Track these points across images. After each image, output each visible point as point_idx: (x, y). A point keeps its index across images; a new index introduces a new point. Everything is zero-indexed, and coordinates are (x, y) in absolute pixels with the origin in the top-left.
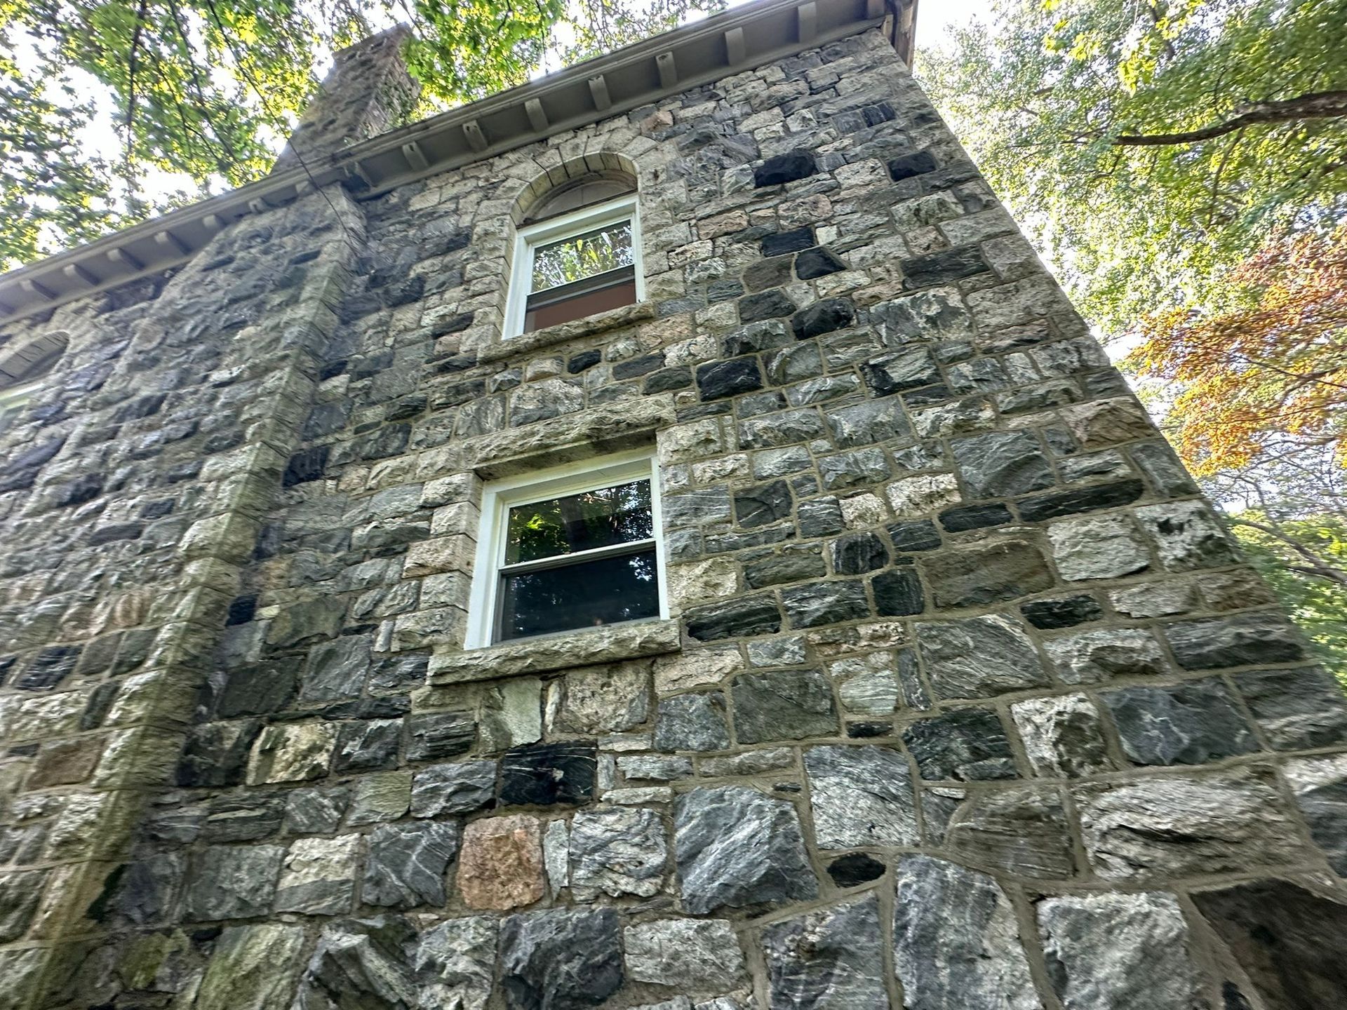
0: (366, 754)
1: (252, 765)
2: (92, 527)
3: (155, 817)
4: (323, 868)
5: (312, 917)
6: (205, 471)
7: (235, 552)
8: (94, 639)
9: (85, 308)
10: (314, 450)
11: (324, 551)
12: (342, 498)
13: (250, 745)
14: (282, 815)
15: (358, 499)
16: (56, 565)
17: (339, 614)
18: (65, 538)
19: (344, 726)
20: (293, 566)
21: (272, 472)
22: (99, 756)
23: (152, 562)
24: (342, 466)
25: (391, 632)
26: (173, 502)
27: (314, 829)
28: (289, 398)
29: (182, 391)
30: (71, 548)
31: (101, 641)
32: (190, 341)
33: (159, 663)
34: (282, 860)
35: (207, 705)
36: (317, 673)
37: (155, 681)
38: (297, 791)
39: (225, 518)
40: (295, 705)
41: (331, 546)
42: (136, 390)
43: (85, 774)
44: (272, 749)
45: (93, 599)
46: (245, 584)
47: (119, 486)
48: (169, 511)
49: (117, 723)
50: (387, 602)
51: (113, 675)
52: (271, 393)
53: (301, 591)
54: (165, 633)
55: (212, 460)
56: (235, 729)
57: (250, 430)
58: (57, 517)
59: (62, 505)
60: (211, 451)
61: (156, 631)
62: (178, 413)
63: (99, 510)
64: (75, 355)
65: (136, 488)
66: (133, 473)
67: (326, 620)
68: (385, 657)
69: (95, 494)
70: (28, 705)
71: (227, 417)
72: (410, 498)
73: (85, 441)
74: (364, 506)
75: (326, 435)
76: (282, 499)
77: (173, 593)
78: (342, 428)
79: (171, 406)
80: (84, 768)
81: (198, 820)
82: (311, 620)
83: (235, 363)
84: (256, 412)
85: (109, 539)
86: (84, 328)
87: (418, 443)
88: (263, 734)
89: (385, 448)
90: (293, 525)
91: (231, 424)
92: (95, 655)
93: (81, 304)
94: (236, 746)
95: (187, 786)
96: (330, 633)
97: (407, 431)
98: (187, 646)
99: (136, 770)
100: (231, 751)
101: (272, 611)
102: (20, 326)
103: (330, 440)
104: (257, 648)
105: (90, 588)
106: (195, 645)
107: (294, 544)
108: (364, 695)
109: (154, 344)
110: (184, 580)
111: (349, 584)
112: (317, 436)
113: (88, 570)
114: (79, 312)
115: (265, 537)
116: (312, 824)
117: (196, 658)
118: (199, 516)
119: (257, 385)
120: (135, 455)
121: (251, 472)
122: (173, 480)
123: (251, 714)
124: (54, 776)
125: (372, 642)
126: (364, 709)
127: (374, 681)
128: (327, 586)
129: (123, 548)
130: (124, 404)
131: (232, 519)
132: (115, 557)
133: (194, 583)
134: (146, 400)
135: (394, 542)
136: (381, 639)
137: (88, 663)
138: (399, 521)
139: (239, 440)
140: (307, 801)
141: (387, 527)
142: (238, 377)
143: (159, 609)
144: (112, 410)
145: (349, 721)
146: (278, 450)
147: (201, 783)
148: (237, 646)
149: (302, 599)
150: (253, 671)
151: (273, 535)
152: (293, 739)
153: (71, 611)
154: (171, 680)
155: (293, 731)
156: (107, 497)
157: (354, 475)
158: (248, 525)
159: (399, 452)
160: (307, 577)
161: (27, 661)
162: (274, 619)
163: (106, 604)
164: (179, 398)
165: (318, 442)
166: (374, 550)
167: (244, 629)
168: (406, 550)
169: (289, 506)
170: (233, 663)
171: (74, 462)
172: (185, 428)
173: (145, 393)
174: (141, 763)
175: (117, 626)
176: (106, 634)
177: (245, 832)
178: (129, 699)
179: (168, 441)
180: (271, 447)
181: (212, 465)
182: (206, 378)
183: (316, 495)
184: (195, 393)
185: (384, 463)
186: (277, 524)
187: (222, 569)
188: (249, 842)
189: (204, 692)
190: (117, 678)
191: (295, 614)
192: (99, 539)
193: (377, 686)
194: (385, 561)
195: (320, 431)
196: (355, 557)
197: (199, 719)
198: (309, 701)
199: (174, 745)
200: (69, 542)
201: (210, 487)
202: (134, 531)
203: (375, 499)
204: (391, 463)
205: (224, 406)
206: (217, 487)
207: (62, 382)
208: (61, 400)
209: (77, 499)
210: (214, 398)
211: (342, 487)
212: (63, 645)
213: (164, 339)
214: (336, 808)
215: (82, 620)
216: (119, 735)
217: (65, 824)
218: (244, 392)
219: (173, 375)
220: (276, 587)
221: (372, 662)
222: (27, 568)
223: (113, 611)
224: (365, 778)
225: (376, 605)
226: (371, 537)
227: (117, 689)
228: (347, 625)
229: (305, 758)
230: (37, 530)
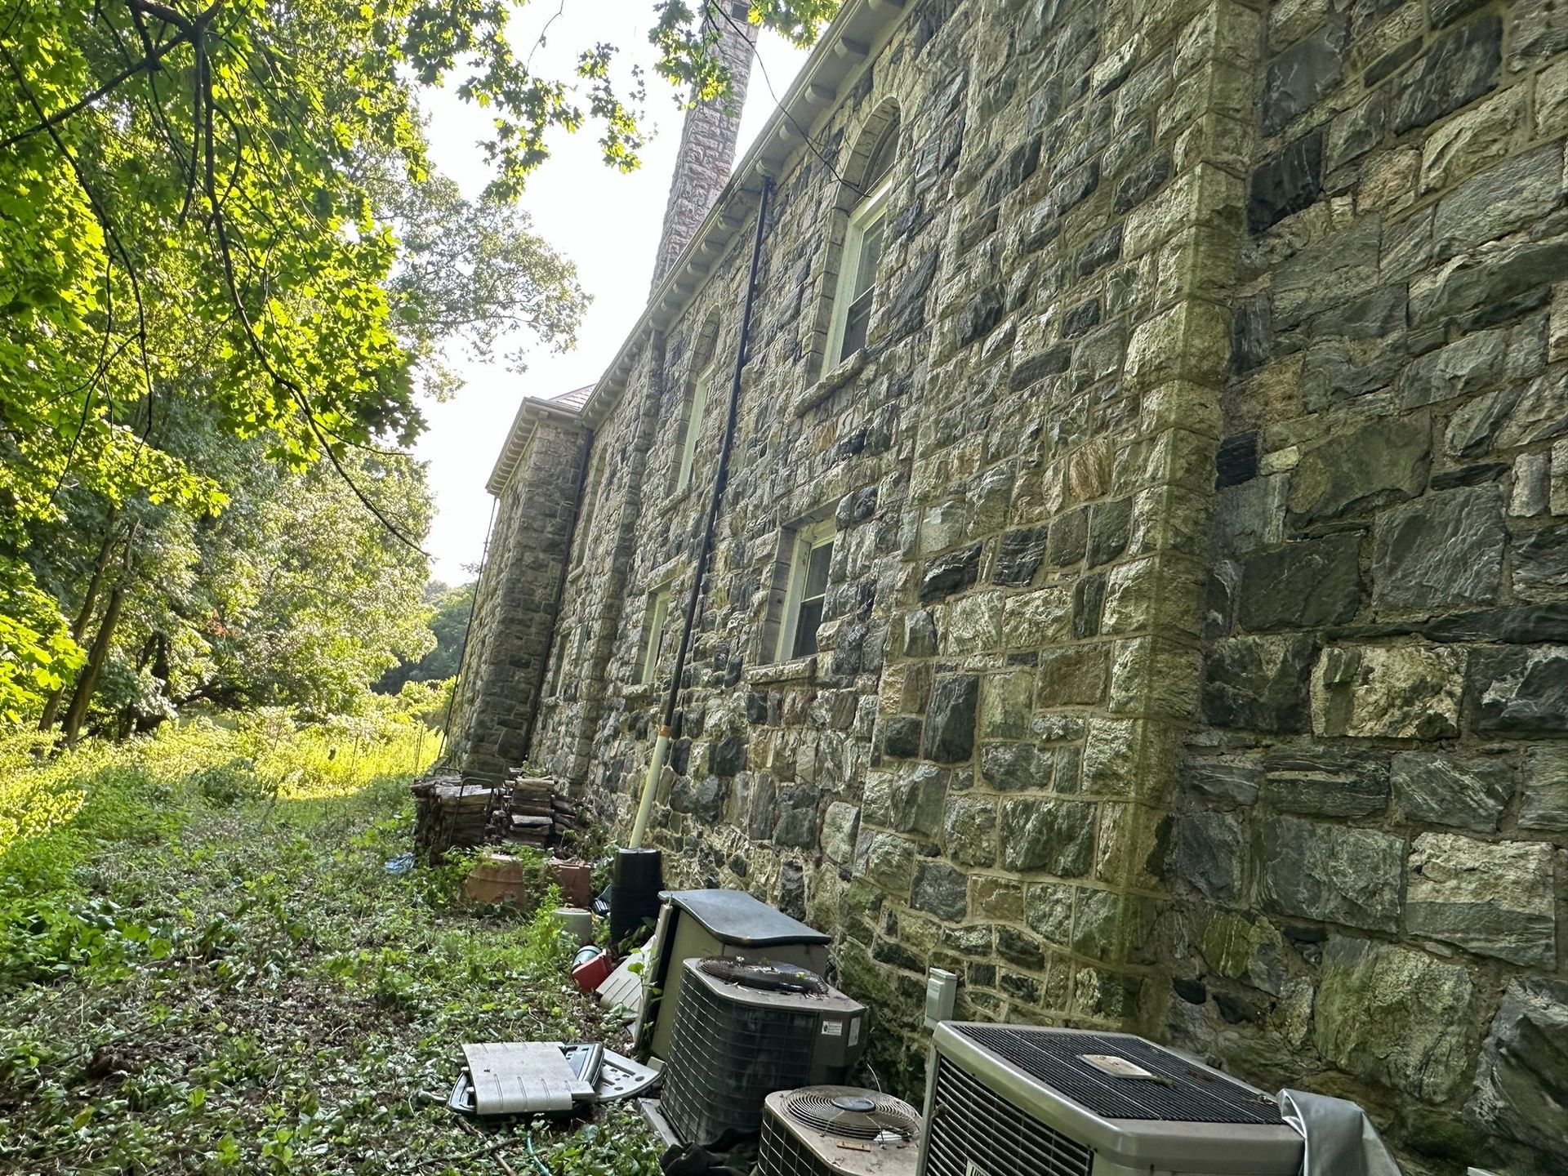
0: (1534, 708)
1: (1318, 704)
2: (1008, 364)
3: (1190, 762)
4: (1485, 886)
5: (1479, 958)
6: (1129, 241)
7: (1206, 365)
8: (1057, 518)
9: (901, 49)
10: (1293, 148)
11: (1358, 337)
12: (1371, 226)
13: (1306, 675)
14: (1385, 788)
15: (1406, 221)
16: (985, 423)
17: (1419, 451)
18: (984, 385)
19: (1473, 653)
20: (1304, 374)
21: (1228, 213)
22: (1108, 672)
23: (1096, 401)
24: (1356, 162)
25: (1546, 476)
26: (1096, 303)
27: (1454, 821)
28: (1226, 64)
29: (1059, 122)
30: (994, 398)
31: (1066, 520)
32: (1050, 30)
33: (1147, 548)
34: (1404, 859)
35: (1221, 610)
36: (1398, 559)
37: (1149, 573)
38: (1405, 754)
39: (1180, 311)
40: (1369, 615)
41: (1374, 326)
42: (1000, 145)
43: (1098, 694)
44: (1345, 685)
45: (1039, 465)
46: (1230, 417)
47: (1023, 297)
48: (1095, 320)
49: (1116, 630)
50: (1521, 417)
51: (1091, 567)
52: (1197, 65)
53: (1332, 416)
54: (1142, 504)
55: (1133, 222)
56: (1277, 649)
57: (1180, 147)
58: (966, 360)
59: (967, 342)
60: (1127, 206)
61: (1129, 502)
62: (1065, 160)
63: (1010, 337)
64: (912, 124)
65: (1044, 295)
66: (1033, 274)
67: (1393, 463)
68: (1538, 527)
69: (997, 316)
70: (1010, 604)
71: (1136, 138)
72: (1532, 184)
73: (965, 245)
74: (1424, 228)
75: (1308, 109)
76: (1257, 257)
77: (1137, 443)
78: (1337, 85)
79: (1052, 151)
80: (1094, 686)
81: (1251, 775)
82: (1361, 466)
83: (1121, 40)
84: (1180, 112)
85: (1033, 378)
86: (909, 81)
87: (1528, 53)
88: (1324, 659)
89: (1444, 92)
90: (1288, 300)
91: (1145, 149)
92: (1064, 540)
93: (895, 44)
94: (1284, 672)
95: (1224, 725)
96: (1406, 486)
97: (1494, 33)
98: (1177, 522)
99: (1155, 695)
100: (1276, 681)
101: (1287, 458)
102: (847, 111)
103: (1320, 116)
104: (1278, 519)
105: (1032, 449)
106: (1185, 520)
107: (1298, 335)
108: (1504, 600)
109: (1002, 60)
110: (1147, 424)
111: (1426, 391)
112: (1291, 119)
113: (1022, 426)
114: (896, 59)
115: (1242, 331)
116: (1447, 813)
117: (1190, 539)
118: (1139, 318)
119: (1168, 62)
120: (1030, 246)
121: (1198, 223)
122: (1088, 269)
123: (1297, 626)
124: (1064, 693)
125: (1506, 499)
126: (1509, 625)
127: (1522, 573)
128: (1381, 400)
129: (1054, 388)
130: (991, 173)
131: (1190, 310)
132: (1048, 402)
133: (1162, 425)
134: (1018, 154)
135: (1511, 289)
136: (1521, 493)
137: (1058, 552)
138: (1517, 242)
139: (1165, 173)
140: (1429, 772)
141: (1489, 260)
142: (1133, 60)
143: (1124, 470)
144: (981, 188)
145: (1482, 645)
146: (1228, 168)
147: (1242, 724)
148: (1246, 518)
149: (1336, 431)
150: (1281, 557)
151: (1257, 326)
152: (1378, 671)
153: (1019, 483)
154: (1168, 573)
155: (1376, 657)
156: (1013, 317)
157: (1386, 173)
158: (1213, 318)
159: (1484, 89)
160: (1337, 390)
161: (993, 550)
162: (1295, 471)
163: (1056, 471)
164: (1060, 133)
165: (1297, 129)
166: (1466, 317)
167: (1248, 493)
168: (1546, 301)
169: (1270, 267)
170: (1247, 547)
171: (961, 280)
172: (1082, 180)
173: (1011, 146)
174: (1161, 686)
175: (1077, 498)
176: (1068, 511)
177: (1329, 805)
178: (1121, 598)
179: (1064, 211)
180: (1217, 167)
181: (1136, 228)
182: (1086, 82)
183: (1316, 235)
184: (1078, 116)
185: (1451, 127)
186: (1259, 305)
187: (1194, 396)
188: (1341, 820)
189: (1211, 590)
190: (1098, 569)
191: (1332, 461)
192: (1022, 379)
193: (1531, 584)
194: (1498, 333)
195: (1294, 107)
196: (1427, 339)
197: (1214, 631)
198: (1393, 608)
199: (1191, 665)
200: (989, 390)
201: (1144, 266)
202: (1058, 360)
203: (1445, 209)
204: (1468, 121)
205: (1127, 120)
206: (1154, 264)
207: (910, 171)
208: (916, 195)
209: (981, 331)
210: (1109, 112)
211: (1365, 204)
212: (1024, 528)
213: (1012, 45)
214: (1491, 793)
215: (1035, 494)
216: (1124, 647)
217: (1093, 755)
218: (1151, 82)
219: (1040, 100)
220: (1284, 415)
221: (1509, 537)
222: (957, 432)
223: (1067, 478)
224: (1542, 749)
225: (1496, 426)
226: (1454, 290)
227: (1103, 585)
228: (1436, 471)
229: (1408, 702)
230: (951, 381)
